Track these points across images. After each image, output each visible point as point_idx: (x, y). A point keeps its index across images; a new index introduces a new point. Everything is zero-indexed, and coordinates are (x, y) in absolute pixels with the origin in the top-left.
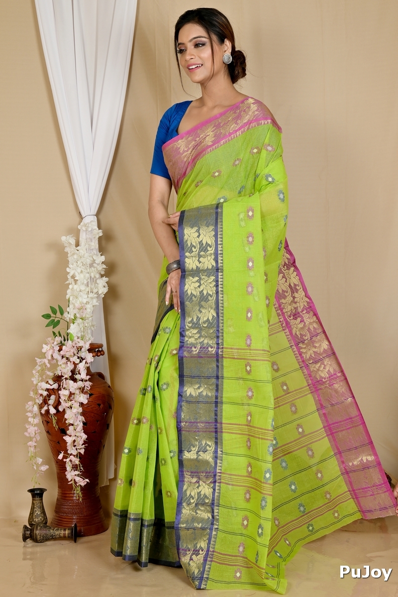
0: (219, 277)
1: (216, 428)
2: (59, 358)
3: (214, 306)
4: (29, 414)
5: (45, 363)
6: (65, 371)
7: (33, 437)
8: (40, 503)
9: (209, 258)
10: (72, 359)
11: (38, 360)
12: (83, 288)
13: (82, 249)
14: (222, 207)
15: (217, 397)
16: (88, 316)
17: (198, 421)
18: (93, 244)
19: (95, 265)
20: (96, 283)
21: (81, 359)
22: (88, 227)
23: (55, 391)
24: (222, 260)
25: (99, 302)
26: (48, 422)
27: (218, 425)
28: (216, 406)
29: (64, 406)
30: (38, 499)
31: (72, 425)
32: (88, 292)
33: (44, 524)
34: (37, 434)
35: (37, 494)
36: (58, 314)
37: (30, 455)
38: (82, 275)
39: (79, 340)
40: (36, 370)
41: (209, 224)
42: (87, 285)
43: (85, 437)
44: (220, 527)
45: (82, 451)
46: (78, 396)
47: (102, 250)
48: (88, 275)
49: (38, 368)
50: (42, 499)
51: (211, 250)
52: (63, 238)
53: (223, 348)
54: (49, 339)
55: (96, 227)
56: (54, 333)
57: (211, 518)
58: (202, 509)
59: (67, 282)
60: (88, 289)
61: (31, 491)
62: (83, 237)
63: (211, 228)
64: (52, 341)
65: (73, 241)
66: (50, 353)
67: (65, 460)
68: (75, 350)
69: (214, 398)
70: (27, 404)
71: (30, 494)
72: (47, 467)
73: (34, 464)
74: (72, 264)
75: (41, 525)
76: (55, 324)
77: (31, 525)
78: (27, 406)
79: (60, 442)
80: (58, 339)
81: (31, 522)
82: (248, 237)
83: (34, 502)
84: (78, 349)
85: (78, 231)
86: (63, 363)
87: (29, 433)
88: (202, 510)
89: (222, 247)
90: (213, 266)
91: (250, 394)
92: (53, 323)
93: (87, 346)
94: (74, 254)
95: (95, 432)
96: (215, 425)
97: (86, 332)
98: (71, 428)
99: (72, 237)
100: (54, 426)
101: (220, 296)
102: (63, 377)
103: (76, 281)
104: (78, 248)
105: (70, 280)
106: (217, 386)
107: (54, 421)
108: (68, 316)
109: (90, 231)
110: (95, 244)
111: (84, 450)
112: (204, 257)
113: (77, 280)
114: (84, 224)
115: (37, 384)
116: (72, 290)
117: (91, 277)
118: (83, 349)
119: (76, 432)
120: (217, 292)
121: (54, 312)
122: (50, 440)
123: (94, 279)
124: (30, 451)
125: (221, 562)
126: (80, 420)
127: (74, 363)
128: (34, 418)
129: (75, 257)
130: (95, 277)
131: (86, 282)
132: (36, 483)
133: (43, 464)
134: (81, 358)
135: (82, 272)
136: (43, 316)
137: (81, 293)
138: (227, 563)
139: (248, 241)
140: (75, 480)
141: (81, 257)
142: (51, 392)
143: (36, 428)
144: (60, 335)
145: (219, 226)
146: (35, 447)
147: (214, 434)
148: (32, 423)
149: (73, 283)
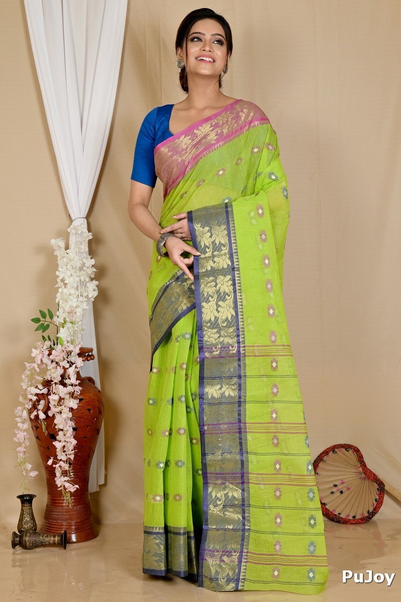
0: (236, 275)
1: (240, 429)
2: (49, 362)
3: (232, 306)
4: (18, 419)
5: (34, 368)
6: (54, 375)
7: (22, 443)
8: (30, 509)
9: (224, 257)
10: (61, 364)
11: (27, 365)
12: (73, 291)
13: (72, 252)
14: (231, 206)
15: (240, 397)
16: (77, 320)
17: (221, 422)
18: (82, 247)
19: (85, 268)
20: (86, 286)
21: (71, 364)
22: (78, 230)
23: (44, 395)
24: (237, 259)
25: (89, 306)
26: (37, 428)
27: (242, 425)
28: (240, 406)
29: (54, 411)
30: (28, 505)
31: (62, 430)
32: (78, 295)
33: (34, 530)
34: (27, 440)
35: (26, 500)
36: (48, 318)
37: (19, 460)
38: (72, 279)
39: (69, 344)
40: (25, 374)
41: (221, 223)
42: (77, 289)
43: (74, 442)
44: (252, 528)
45: (72, 457)
46: (68, 401)
47: (92, 253)
48: (77, 279)
49: (27, 373)
50: (31, 506)
51: (225, 250)
52: (53, 241)
53: (244, 347)
54: (39, 343)
55: (86, 230)
56: (44, 338)
57: (241, 518)
58: (231, 510)
59: (57, 286)
60: (78, 293)
61: (20, 497)
62: (73, 240)
63: (224, 227)
64: (42, 346)
65: (62, 244)
66: (40, 357)
67: (54, 466)
68: (64, 355)
69: (237, 398)
70: (16, 409)
71: (19, 501)
72: (36, 473)
73: (23, 470)
74: (62, 268)
75: (31, 532)
76: (45, 328)
77: (20, 531)
78: (16, 411)
79: (50, 448)
80: (48, 343)
81: (21, 528)
82: (261, 235)
83: (24, 508)
84: (67, 353)
85: (68, 234)
86: (53, 368)
87: (18, 439)
88: (230, 512)
89: (236, 246)
90: (228, 265)
91: (275, 390)
92: (43, 327)
93: (77, 351)
94: (63, 257)
95: (85, 437)
96: (239, 426)
97: (76, 336)
98: (61, 433)
99: (62, 240)
100: (44, 431)
101: (238, 294)
102: (53, 381)
103: (65, 285)
104: (68, 251)
105: (60, 284)
106: (240, 385)
107: (44, 427)
108: (57, 320)
109: (80, 233)
110: (85, 247)
111: (73, 456)
112: (219, 256)
113: (67, 284)
114: (74, 226)
115: (26, 389)
116: (61, 293)
117: (80, 280)
118: (72, 354)
119: (66, 438)
120: (235, 291)
121: (44, 316)
122: (40, 446)
123: (84, 283)
124: (19, 456)
125: (257, 562)
126: (70, 425)
127: (64, 367)
128: (23, 423)
129: (65, 260)
130: (85, 280)
131: (75, 286)
132: (26, 489)
133: (32, 470)
134: (71, 362)
135: (71, 275)
136: (32, 320)
137: (71, 297)
138: (264, 562)
139: (261, 238)
140: (64, 486)
141: (70, 261)
142: (40, 397)
143: (25, 434)
144: (50, 340)
145: (231, 225)
146: (24, 452)
147: (238, 435)
148: (21, 428)
149: (63, 287)
